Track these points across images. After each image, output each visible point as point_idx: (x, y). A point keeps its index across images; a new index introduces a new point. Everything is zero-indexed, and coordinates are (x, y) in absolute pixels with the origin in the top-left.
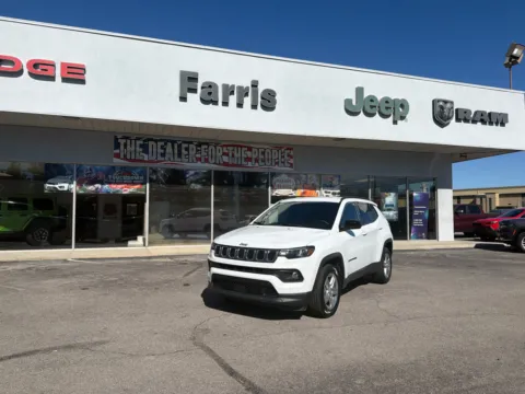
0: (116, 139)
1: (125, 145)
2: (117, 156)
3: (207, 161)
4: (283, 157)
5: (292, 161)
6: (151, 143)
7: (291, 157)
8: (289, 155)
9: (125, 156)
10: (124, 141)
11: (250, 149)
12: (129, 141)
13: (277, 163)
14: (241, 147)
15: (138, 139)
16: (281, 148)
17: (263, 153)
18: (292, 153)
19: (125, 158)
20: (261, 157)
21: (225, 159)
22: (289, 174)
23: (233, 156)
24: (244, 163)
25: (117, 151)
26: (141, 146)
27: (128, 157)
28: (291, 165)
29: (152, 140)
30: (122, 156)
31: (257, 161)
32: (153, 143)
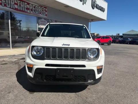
3: (5, 5)
4: (43, 11)
5: (46, 13)
7: (46, 11)
8: (45, 11)
11: (28, 4)
13: (40, 13)
14: (24, 2)
16: (42, 6)
17: (35, 7)
18: (46, 10)
20: (34, 9)
21: (16, 6)
22: (45, 19)
23: (20, 5)
24: (26, 10)
28: (46, 15)
31: (32, 10)
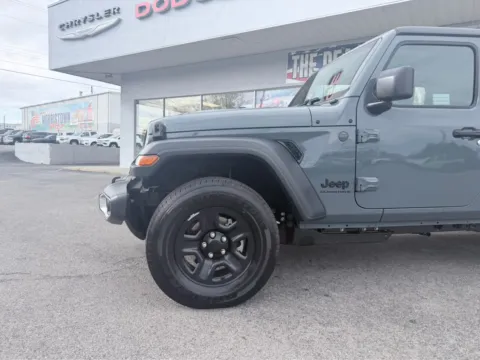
0: (290, 57)
1: (299, 61)
2: (290, 76)
6: (326, 54)
9: (298, 74)
10: (298, 57)
12: (302, 56)
15: (312, 51)
19: (298, 78)
25: (291, 71)
26: (315, 59)
27: (301, 76)
29: (327, 49)
30: (295, 76)
32: (329, 53)
